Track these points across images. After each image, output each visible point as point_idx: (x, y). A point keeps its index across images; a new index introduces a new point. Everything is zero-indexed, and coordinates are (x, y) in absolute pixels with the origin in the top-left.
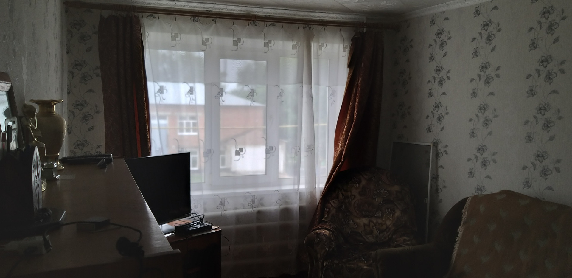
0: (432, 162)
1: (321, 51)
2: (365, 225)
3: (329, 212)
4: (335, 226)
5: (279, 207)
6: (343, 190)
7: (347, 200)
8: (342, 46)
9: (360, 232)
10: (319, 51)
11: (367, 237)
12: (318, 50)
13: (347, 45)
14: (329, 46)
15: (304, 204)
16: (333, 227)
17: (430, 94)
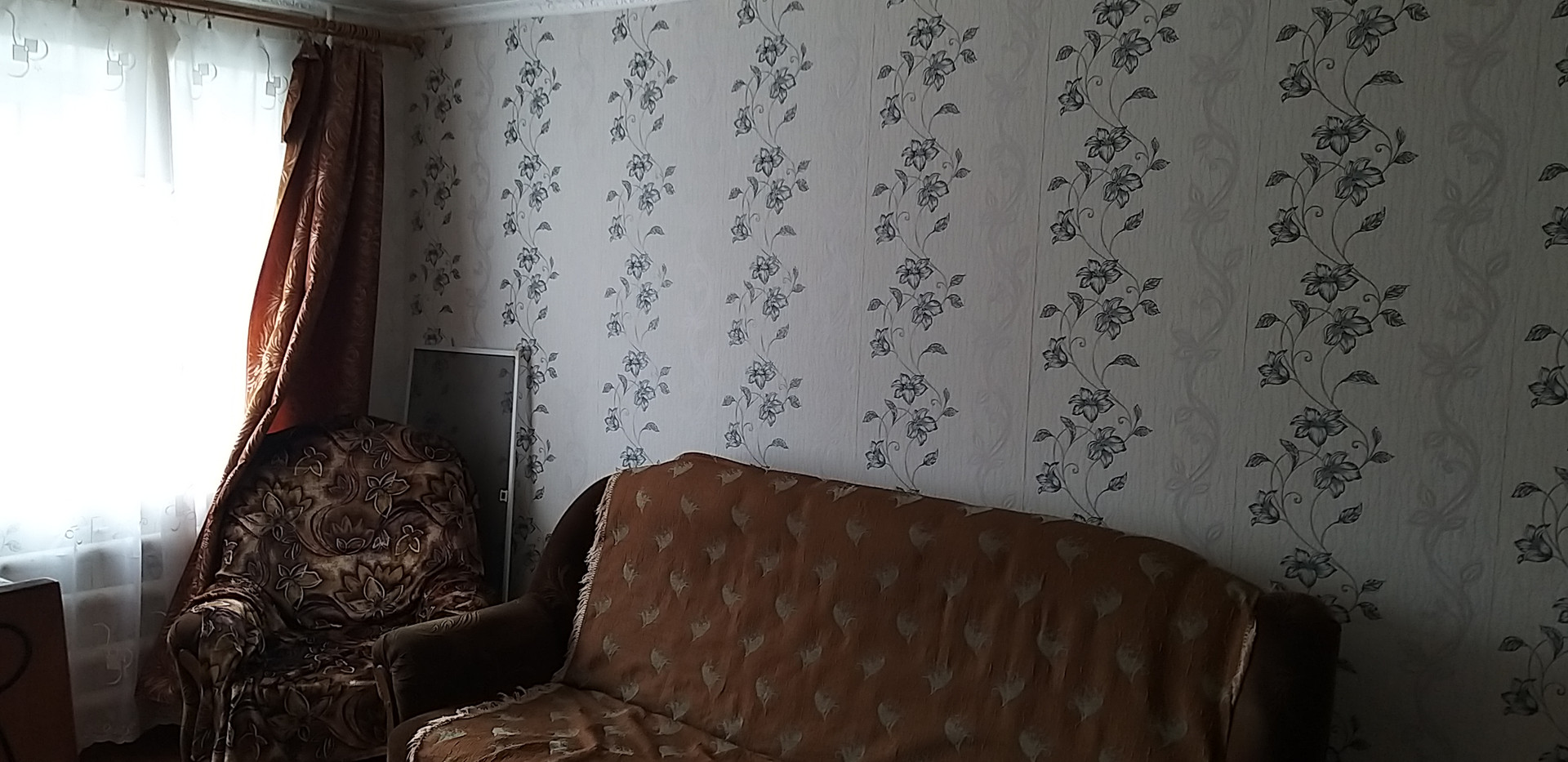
0: (519, 397)
1: (199, 86)
2: (343, 574)
3: (237, 551)
4: (256, 586)
5: (75, 550)
6: (278, 485)
7: (290, 513)
8: (263, 78)
9: (331, 596)
10: (193, 86)
11: (353, 606)
12: (192, 82)
13: (279, 78)
14: (225, 73)
15: (155, 535)
16: (252, 589)
17: (511, 227)
